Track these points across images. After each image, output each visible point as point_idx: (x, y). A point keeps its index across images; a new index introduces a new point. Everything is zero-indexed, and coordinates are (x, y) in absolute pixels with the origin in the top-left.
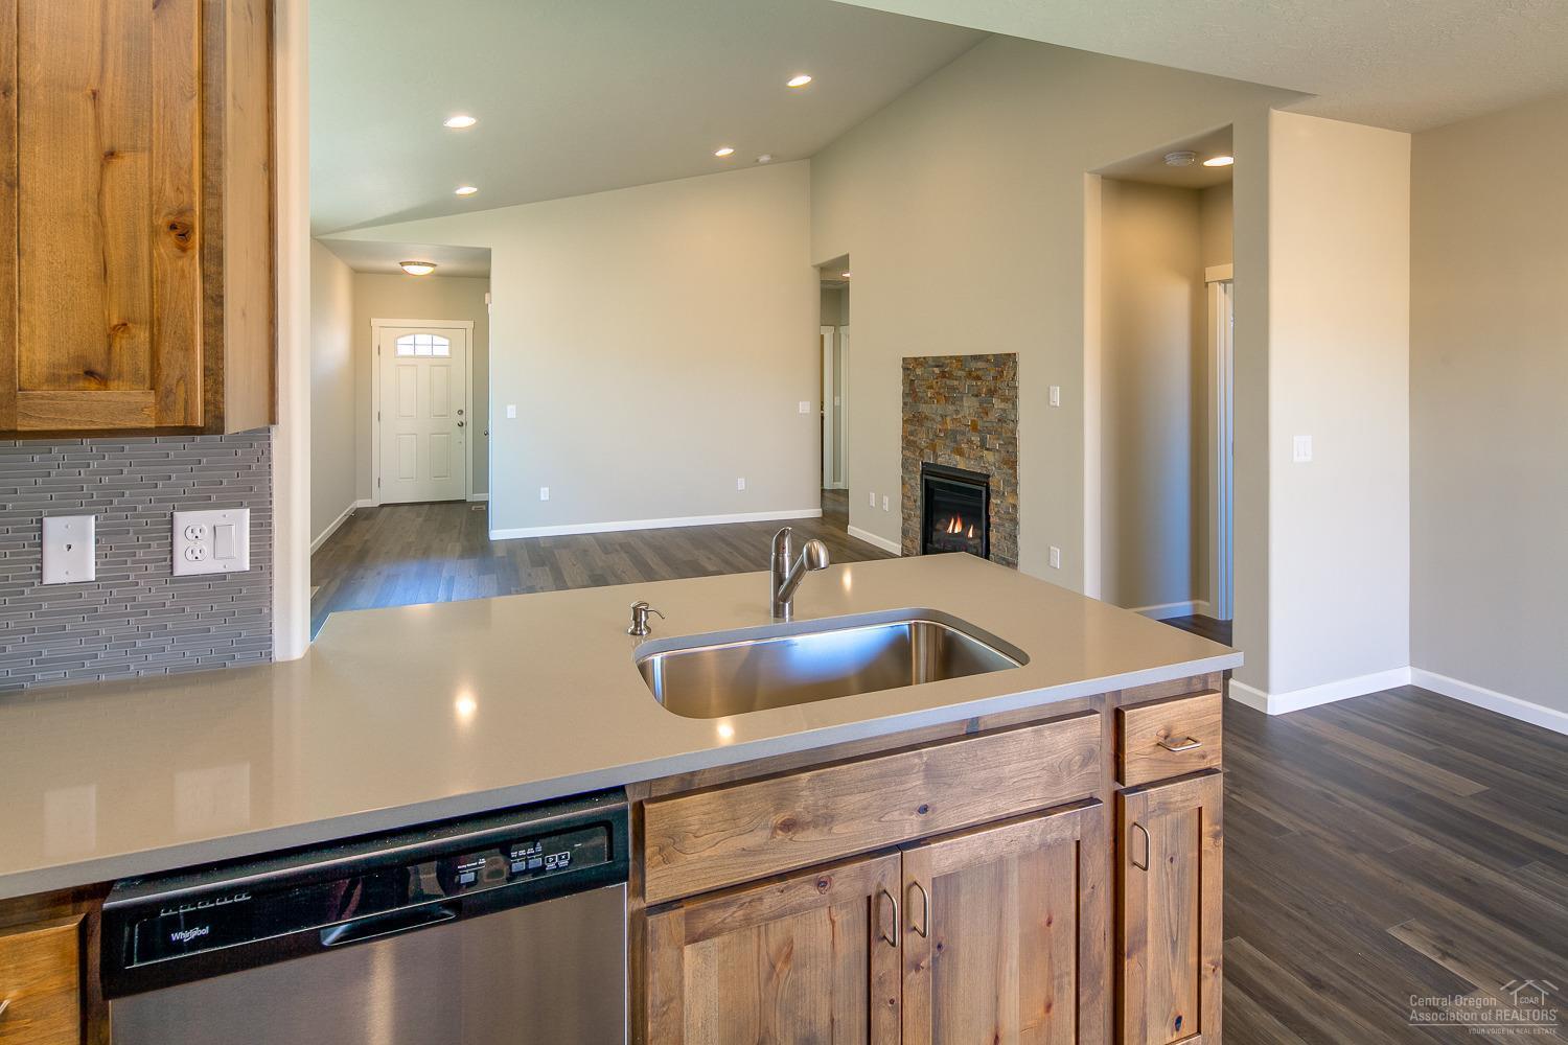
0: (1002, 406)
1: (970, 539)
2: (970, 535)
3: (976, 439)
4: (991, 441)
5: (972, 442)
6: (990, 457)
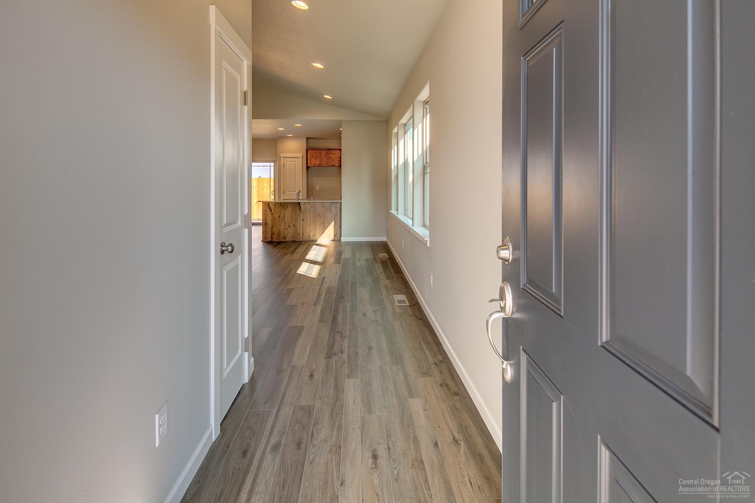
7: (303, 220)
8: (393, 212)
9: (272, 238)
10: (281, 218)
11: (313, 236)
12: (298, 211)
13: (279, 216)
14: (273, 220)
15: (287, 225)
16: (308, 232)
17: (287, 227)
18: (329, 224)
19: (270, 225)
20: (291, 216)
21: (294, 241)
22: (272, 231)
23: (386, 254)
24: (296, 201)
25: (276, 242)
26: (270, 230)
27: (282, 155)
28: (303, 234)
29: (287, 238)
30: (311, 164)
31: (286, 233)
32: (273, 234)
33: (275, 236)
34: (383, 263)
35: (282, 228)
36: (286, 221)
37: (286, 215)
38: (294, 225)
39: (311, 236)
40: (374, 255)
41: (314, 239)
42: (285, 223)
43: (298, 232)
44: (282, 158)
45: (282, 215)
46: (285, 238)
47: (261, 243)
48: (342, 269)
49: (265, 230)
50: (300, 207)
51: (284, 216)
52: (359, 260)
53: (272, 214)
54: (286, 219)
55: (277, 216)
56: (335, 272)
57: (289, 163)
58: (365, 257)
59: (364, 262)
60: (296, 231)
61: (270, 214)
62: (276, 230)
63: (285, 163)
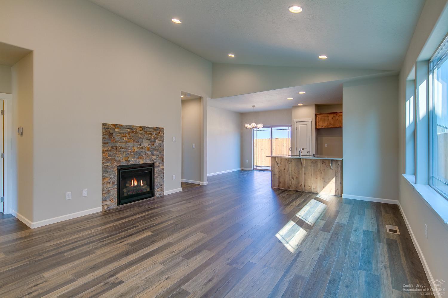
0: (159, 142)
1: (142, 186)
2: (142, 184)
3: (149, 153)
4: (155, 153)
5: (147, 154)
6: (154, 157)
7: (305, 174)
8: (409, 177)
9: (278, 186)
10: (286, 170)
11: (314, 189)
12: (300, 166)
13: (285, 169)
14: (280, 172)
15: (291, 177)
16: (309, 184)
17: (291, 178)
18: (330, 180)
19: (277, 176)
20: (294, 169)
21: (297, 191)
22: (279, 180)
23: (397, 228)
24: (298, 157)
25: (282, 190)
26: (277, 179)
27: (296, 120)
28: (305, 186)
29: (291, 188)
30: (319, 126)
31: (290, 184)
32: (280, 183)
33: (281, 185)
34: (391, 244)
35: (287, 179)
36: (290, 173)
37: (290, 168)
38: (297, 178)
39: (312, 189)
40: (378, 226)
41: (315, 191)
42: (289, 175)
43: (300, 183)
44: (295, 123)
45: (287, 168)
46: (289, 187)
47: (271, 189)
48: (329, 242)
49: (274, 179)
50: (302, 163)
51: (289, 169)
52: (355, 231)
53: (279, 167)
54: (290, 172)
55: (282, 168)
56: (317, 247)
57: (301, 126)
58: (365, 228)
59: (361, 236)
60: (299, 183)
61: (277, 166)
62: (281, 180)
63: (298, 126)
